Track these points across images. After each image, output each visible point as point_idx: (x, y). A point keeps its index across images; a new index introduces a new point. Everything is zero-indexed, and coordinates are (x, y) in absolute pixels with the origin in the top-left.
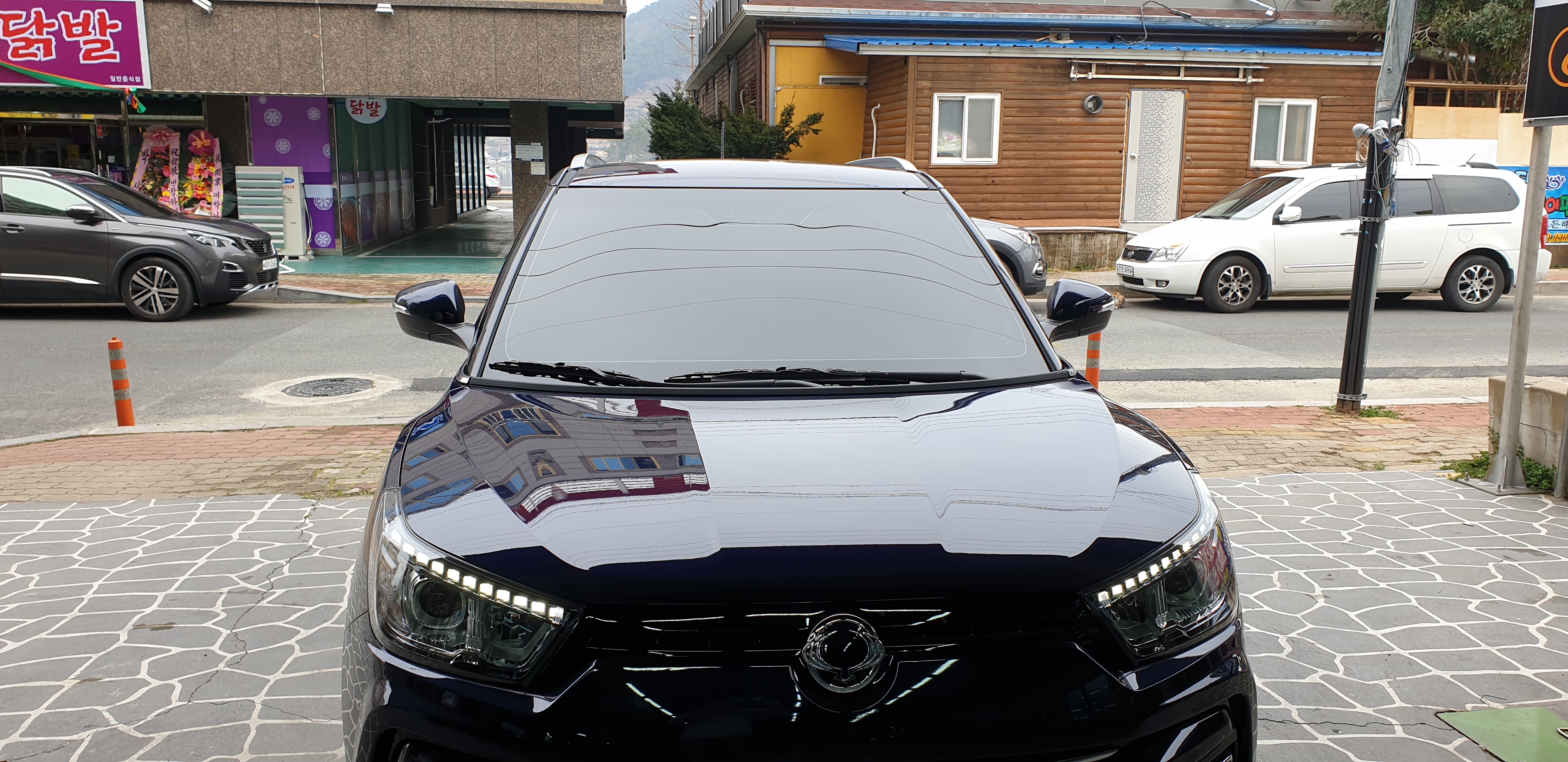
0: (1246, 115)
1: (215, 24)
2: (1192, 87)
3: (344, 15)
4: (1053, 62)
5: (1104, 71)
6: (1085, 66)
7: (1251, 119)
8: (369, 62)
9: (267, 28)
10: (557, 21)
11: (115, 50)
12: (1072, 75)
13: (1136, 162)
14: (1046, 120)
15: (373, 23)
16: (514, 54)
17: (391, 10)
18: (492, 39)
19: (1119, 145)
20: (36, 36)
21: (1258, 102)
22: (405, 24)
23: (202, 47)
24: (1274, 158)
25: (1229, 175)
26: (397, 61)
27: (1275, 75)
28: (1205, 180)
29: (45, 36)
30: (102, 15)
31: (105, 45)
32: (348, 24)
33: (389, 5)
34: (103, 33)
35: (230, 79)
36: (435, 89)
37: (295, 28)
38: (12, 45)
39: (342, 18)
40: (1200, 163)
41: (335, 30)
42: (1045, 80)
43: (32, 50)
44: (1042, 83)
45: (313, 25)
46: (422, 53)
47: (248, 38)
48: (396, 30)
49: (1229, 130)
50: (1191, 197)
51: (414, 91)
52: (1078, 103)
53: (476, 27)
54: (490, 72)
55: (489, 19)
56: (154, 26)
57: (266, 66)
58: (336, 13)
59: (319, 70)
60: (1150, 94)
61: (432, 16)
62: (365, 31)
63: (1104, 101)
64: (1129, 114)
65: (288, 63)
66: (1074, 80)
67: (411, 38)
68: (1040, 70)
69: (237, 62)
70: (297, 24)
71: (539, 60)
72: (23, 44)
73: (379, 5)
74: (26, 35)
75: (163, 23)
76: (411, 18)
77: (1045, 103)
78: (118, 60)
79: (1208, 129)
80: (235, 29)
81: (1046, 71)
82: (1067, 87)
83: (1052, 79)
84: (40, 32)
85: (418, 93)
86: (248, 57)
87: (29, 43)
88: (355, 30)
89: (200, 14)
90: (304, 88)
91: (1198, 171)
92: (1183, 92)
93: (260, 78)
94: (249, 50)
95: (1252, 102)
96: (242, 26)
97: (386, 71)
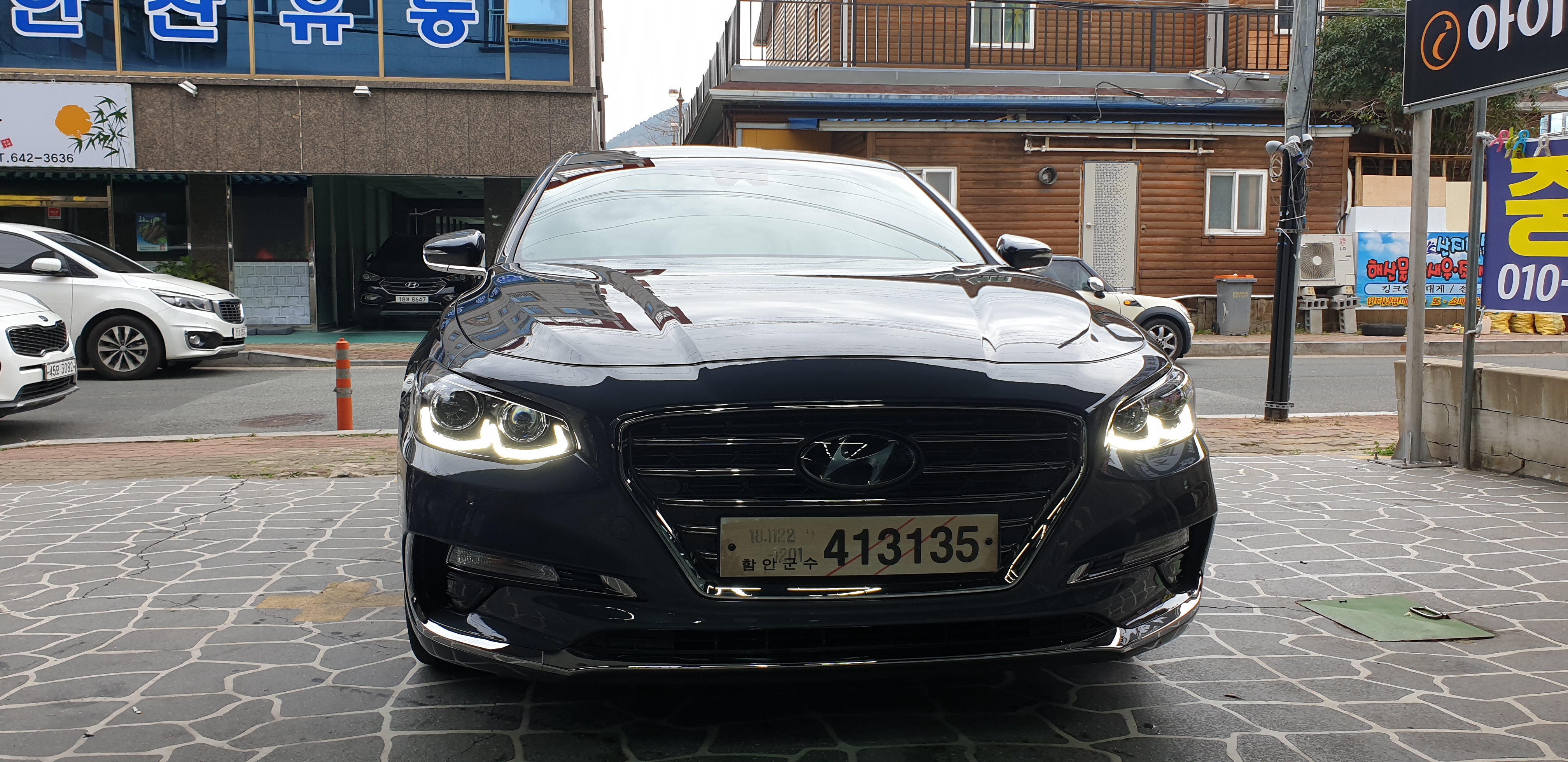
0: (1200, 184)
1: (199, 107)
2: (1144, 159)
3: (323, 97)
4: (1007, 136)
5: (1057, 144)
6: (1038, 140)
7: (1203, 189)
8: (346, 141)
9: (249, 110)
10: (529, 102)
12: (1026, 149)
13: (1092, 231)
14: (1002, 192)
15: (351, 105)
16: (486, 133)
17: (367, 92)
18: (466, 120)
19: (1076, 214)
21: (1209, 173)
22: (381, 105)
23: (186, 129)
24: (1229, 226)
25: (1184, 243)
26: (374, 141)
27: (1225, 146)
28: (1161, 248)
32: (327, 106)
33: (366, 88)
35: (211, 159)
36: (409, 167)
37: (276, 110)
39: (321, 100)
40: (1155, 231)
41: (314, 112)
42: (1000, 153)
44: (997, 156)
45: (292, 107)
46: (398, 133)
47: (230, 119)
48: (372, 111)
49: (1183, 199)
50: (1148, 264)
51: (390, 169)
52: (1033, 175)
53: (450, 108)
54: (463, 150)
55: (463, 100)
56: (141, 109)
57: (247, 146)
58: (316, 96)
59: (297, 150)
60: (1103, 165)
61: (407, 98)
62: (343, 113)
63: (1058, 173)
64: (1083, 184)
65: (268, 142)
66: (1028, 153)
67: (387, 119)
68: (994, 144)
69: (219, 142)
70: (277, 106)
71: (511, 139)
73: (357, 87)
75: (150, 106)
76: (387, 99)
77: (1001, 176)
79: (1162, 199)
80: (218, 112)
81: (1000, 145)
82: (1021, 160)
83: (1006, 152)
85: (393, 171)
86: (230, 138)
88: (333, 111)
89: (185, 98)
90: (283, 167)
91: (1154, 239)
92: (1135, 163)
93: (240, 157)
94: (231, 131)
95: (1204, 172)
96: (225, 108)
97: (363, 150)
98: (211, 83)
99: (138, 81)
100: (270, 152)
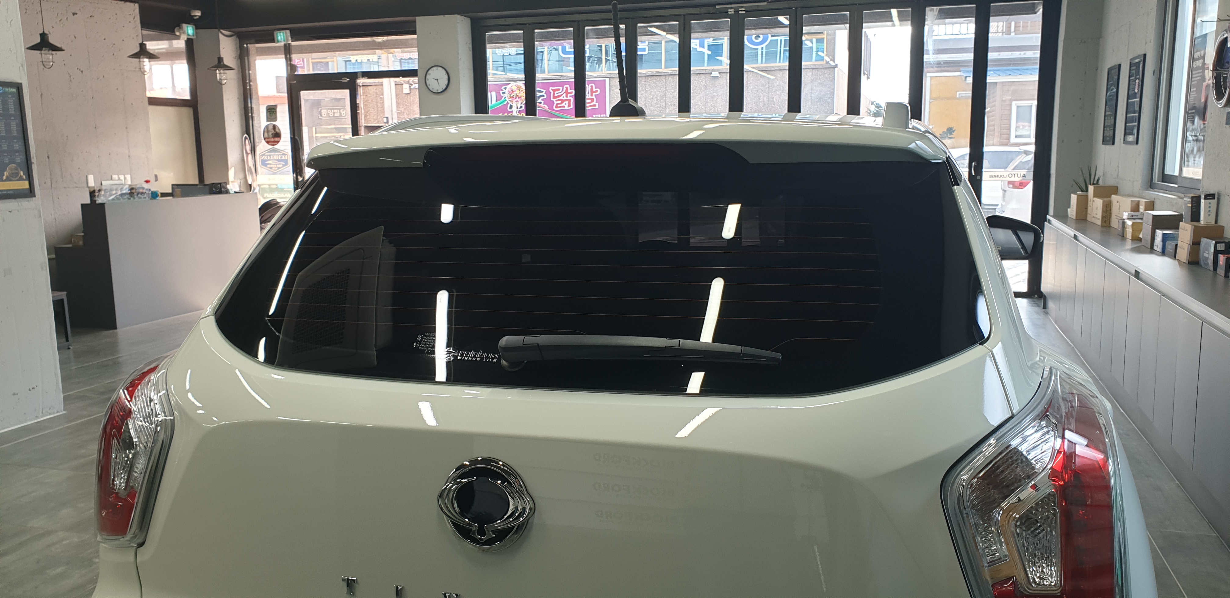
3: (696, 79)
8: (707, 102)
9: (661, 87)
11: (596, 102)
15: (710, 82)
17: (719, 75)
18: (767, 86)
20: (565, 98)
22: (725, 81)
26: (721, 100)
29: (569, 98)
30: (592, 86)
31: (592, 100)
32: (698, 83)
33: (718, 73)
34: (592, 95)
38: (556, 103)
43: (563, 104)
47: (653, 92)
48: (720, 85)
53: (759, 80)
54: (766, 103)
55: (766, 76)
56: (613, 90)
57: (660, 106)
62: (706, 86)
65: (669, 104)
69: (647, 105)
72: (560, 102)
73: (713, 73)
74: (561, 98)
78: (597, 107)
80: (647, 89)
84: (567, 96)
86: (652, 102)
87: (563, 101)
88: (701, 86)
94: (652, 98)
96: (650, 87)
97: (714, 106)
98: (644, 75)
99: (612, 76)
100: (670, 109)
